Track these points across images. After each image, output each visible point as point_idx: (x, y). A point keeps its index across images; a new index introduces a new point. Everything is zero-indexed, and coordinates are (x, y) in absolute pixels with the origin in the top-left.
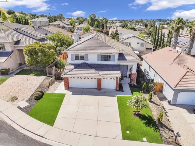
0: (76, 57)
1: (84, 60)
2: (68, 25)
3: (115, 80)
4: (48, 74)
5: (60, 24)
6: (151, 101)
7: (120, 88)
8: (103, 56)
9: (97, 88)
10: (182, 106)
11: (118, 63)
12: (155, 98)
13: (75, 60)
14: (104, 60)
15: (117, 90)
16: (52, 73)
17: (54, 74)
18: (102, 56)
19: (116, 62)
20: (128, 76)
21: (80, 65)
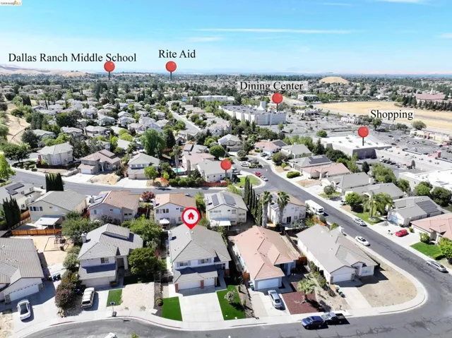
2: (112, 157)
5: (99, 160)
6: (240, 292)
7: (218, 284)
8: (202, 260)
10: (260, 290)
11: (215, 264)
12: (243, 288)
15: (216, 286)
21: (184, 269)
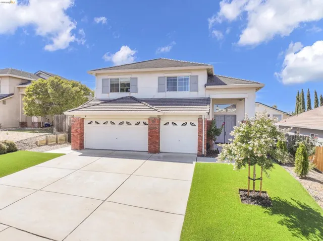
0: (112, 85)
1: (127, 91)
3: (197, 127)
4: (57, 128)
8: (171, 80)
9: (147, 150)
13: (111, 92)
14: (173, 90)
16: (63, 129)
17: (67, 128)
18: (168, 80)
19: (202, 93)
21: (116, 100)
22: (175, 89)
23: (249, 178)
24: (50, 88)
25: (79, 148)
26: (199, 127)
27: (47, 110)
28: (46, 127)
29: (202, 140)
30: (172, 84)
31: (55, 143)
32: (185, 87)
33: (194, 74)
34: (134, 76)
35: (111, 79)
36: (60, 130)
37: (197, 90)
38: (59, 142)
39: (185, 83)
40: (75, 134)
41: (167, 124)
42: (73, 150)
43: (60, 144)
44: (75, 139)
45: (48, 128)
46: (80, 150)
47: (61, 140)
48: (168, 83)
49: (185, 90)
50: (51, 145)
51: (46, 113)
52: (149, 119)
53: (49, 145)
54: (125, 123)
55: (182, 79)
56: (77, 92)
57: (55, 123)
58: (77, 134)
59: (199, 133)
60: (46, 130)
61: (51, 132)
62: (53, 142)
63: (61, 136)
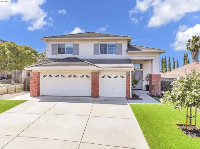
0: (59, 49)
1: (71, 53)
3: (125, 79)
4: (14, 80)
8: (103, 46)
9: (91, 96)
11: (128, 58)
13: (59, 53)
14: (105, 54)
16: (20, 80)
17: (23, 80)
18: (100, 46)
19: (124, 55)
20: (144, 88)
21: (64, 59)
22: (106, 53)
23: (187, 116)
24: (7, 50)
25: (36, 95)
26: (127, 78)
27: (5, 67)
28: (2, 79)
29: (129, 88)
30: (104, 49)
31: (14, 91)
32: (113, 51)
33: (119, 42)
34: (76, 42)
35: (58, 44)
36: (17, 81)
37: (121, 53)
38: (17, 91)
39: (113, 48)
40: (34, 85)
41: (104, 77)
42: (32, 97)
43: (18, 92)
44: (33, 88)
45: (4, 80)
46: (37, 97)
47: (18, 89)
48: (100, 48)
49: (113, 54)
50: (11, 93)
51: (4, 69)
52: (92, 73)
53: (9, 93)
54: (72, 76)
55: (111, 46)
56: (29, 54)
57: (13, 76)
58: (35, 84)
59: (127, 83)
60: (3, 81)
61: (10, 83)
62: (12, 91)
63: (19, 86)
